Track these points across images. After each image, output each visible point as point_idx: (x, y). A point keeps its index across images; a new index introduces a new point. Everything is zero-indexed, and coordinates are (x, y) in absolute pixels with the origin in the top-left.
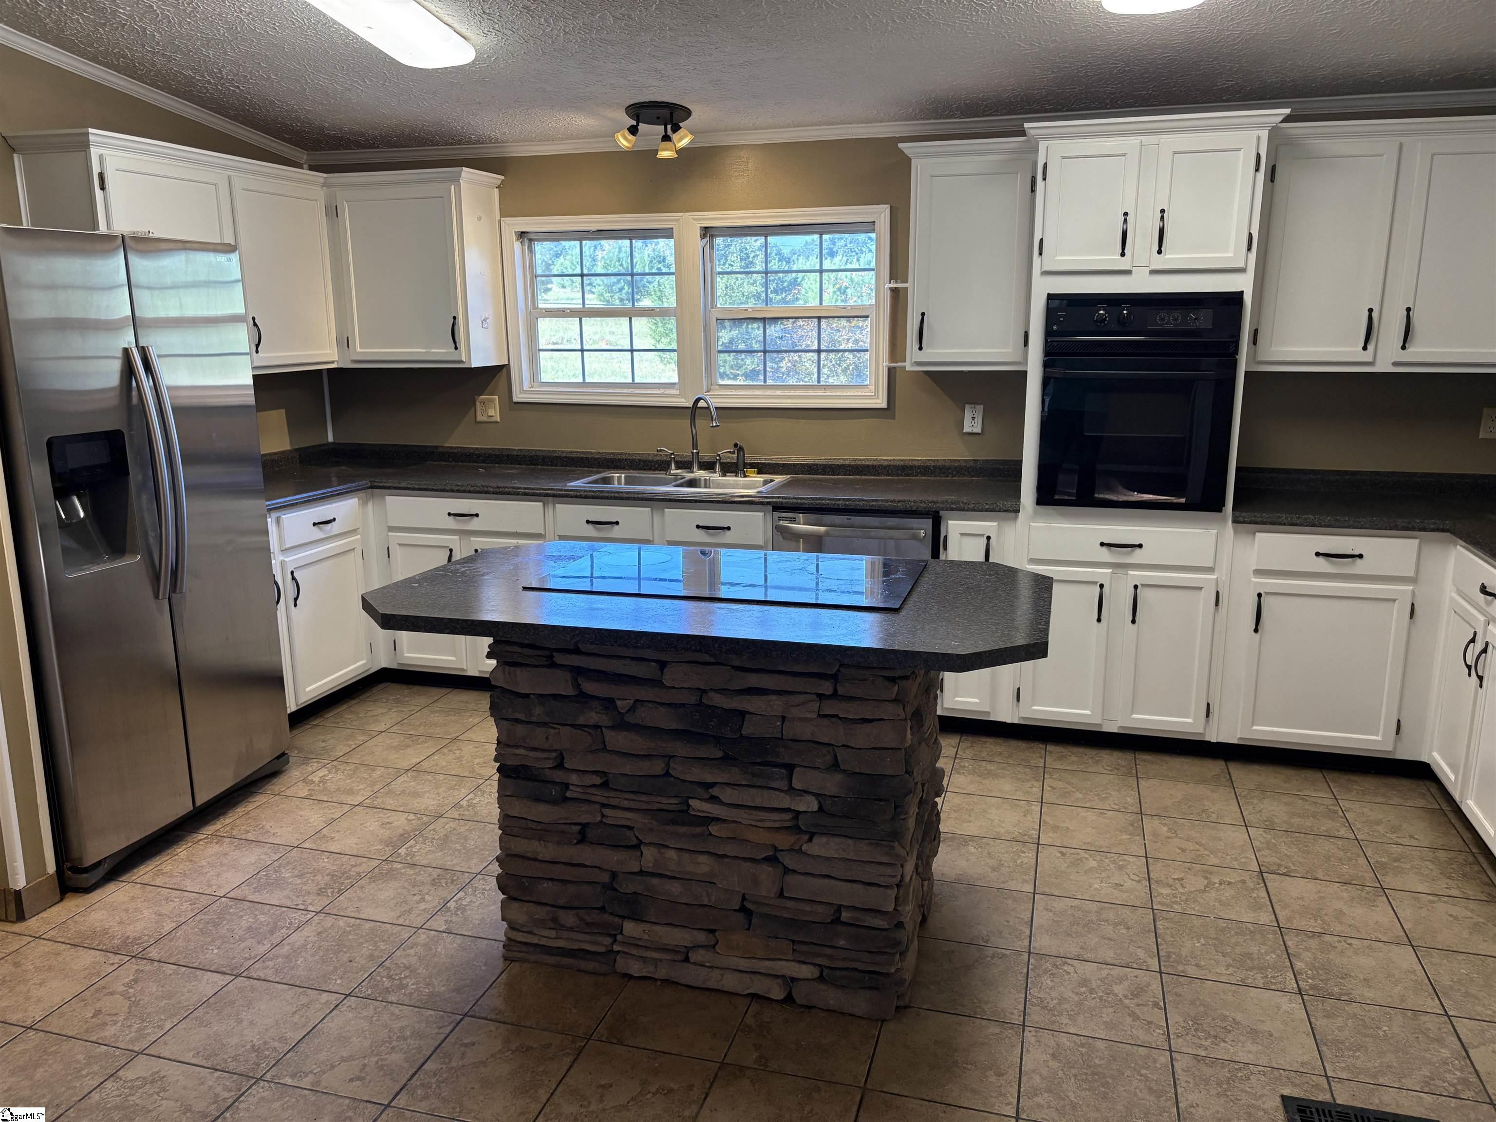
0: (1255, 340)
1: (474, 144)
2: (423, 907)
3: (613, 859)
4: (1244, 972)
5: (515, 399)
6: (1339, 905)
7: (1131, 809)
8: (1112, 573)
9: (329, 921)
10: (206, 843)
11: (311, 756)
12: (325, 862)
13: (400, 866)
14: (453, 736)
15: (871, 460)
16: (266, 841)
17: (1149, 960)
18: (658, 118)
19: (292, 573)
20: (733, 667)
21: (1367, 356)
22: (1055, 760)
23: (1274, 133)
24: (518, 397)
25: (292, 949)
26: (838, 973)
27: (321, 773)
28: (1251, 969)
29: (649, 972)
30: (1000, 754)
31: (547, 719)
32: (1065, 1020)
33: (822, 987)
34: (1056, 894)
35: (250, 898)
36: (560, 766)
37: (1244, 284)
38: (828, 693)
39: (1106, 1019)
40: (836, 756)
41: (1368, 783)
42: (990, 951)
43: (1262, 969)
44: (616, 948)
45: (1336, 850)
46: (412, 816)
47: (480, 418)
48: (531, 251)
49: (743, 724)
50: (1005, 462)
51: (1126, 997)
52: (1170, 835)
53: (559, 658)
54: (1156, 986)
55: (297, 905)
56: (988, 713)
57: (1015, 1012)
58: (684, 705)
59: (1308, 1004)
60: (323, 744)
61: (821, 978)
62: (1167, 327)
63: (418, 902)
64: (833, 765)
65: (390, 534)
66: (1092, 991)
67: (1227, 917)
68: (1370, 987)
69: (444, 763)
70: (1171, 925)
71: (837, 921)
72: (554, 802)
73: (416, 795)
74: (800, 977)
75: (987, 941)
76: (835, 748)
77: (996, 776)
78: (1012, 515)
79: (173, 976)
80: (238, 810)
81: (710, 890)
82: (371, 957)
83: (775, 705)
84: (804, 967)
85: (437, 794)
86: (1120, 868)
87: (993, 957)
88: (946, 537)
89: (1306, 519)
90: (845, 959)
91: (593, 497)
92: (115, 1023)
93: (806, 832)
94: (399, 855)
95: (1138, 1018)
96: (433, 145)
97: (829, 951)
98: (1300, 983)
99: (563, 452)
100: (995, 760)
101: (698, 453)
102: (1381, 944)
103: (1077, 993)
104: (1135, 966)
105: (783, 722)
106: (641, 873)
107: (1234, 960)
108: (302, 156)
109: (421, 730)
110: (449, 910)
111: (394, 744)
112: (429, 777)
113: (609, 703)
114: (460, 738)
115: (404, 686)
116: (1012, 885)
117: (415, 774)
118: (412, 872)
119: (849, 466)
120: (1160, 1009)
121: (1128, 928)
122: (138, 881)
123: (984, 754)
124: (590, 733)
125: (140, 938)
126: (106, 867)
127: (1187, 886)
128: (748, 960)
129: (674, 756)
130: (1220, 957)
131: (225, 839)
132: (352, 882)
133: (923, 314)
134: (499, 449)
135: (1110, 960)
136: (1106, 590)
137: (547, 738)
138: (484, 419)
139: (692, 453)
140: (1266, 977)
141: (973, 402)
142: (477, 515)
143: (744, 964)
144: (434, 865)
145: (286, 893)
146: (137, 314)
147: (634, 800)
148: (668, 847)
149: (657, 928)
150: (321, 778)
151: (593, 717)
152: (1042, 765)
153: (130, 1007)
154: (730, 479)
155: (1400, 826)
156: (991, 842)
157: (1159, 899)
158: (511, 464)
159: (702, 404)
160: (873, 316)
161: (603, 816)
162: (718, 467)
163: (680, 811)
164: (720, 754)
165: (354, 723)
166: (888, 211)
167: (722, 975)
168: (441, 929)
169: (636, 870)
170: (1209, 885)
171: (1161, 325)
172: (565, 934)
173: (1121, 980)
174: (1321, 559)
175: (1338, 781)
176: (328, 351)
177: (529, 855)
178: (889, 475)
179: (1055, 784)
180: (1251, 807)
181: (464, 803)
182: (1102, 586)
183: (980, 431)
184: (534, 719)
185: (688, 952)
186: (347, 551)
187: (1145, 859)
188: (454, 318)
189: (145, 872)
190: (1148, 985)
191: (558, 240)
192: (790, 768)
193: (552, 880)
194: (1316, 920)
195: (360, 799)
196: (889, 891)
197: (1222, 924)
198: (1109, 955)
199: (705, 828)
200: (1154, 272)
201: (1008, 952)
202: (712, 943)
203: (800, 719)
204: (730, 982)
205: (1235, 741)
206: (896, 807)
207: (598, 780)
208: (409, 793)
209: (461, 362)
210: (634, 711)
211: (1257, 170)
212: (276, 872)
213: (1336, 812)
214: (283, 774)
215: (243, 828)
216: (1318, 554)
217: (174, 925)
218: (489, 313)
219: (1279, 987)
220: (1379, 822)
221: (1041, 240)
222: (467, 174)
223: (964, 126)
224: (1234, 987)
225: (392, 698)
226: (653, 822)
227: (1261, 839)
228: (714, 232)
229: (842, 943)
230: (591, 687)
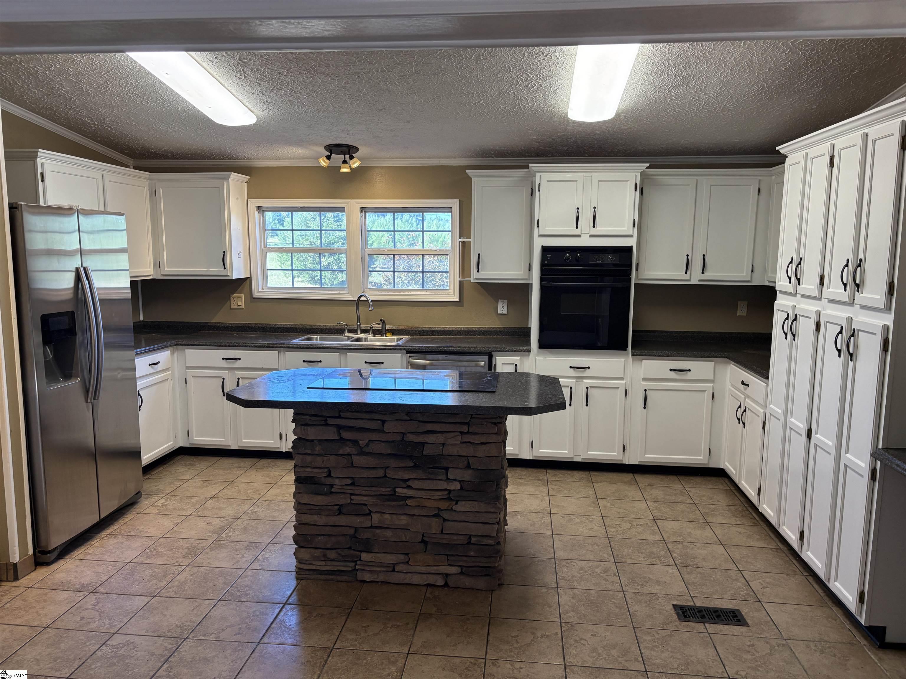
0: (637, 269)
1: (234, 159)
2: (245, 560)
3: (357, 521)
4: (651, 559)
5: (254, 296)
6: (689, 530)
7: (592, 496)
8: (576, 381)
9: (195, 570)
10: (108, 538)
11: (152, 494)
12: (181, 543)
13: (224, 542)
14: (231, 480)
15: (452, 328)
16: (143, 535)
17: (610, 558)
18: (342, 152)
19: (139, 391)
20: (419, 421)
21: (687, 277)
22: (552, 477)
23: (642, 173)
24: (255, 295)
25: (179, 583)
26: (471, 569)
27: (162, 501)
28: (654, 558)
29: (374, 578)
30: (525, 475)
31: (323, 452)
32: (575, 584)
33: (462, 577)
34: (563, 534)
35: (146, 562)
36: (329, 476)
37: (632, 242)
38: (466, 431)
39: (594, 582)
40: (469, 462)
41: (698, 480)
42: (537, 559)
43: (658, 557)
44: (357, 567)
45: (686, 508)
46: (222, 519)
47: (233, 306)
48: (263, 216)
49: (423, 449)
50: (519, 328)
51: (601, 573)
52: (612, 506)
53: (330, 421)
54: (613, 567)
55: (174, 563)
56: (517, 455)
57: (553, 583)
58: (393, 441)
59: (680, 569)
60: (157, 488)
61: (461, 573)
62: (598, 262)
63: (241, 558)
64: (467, 467)
65: (187, 370)
66: (586, 572)
67: (641, 538)
68: (705, 561)
69: (231, 494)
70: (617, 543)
71: (469, 543)
72: (325, 494)
73: (220, 509)
74: (452, 573)
75: (534, 555)
76: (469, 458)
77: (525, 485)
78: (527, 353)
79: (118, 599)
80: (120, 522)
81: (406, 533)
82: (225, 583)
83: (440, 439)
84: (453, 568)
85: (233, 508)
86: (591, 521)
87: (538, 561)
88: (495, 365)
89: (665, 353)
90: (473, 562)
91: (307, 348)
92: (95, 622)
93: (454, 500)
94: (222, 537)
95: (608, 580)
96: (210, 159)
97: (465, 558)
98: (676, 562)
99: (281, 325)
100: (523, 477)
101: (360, 324)
102: (708, 545)
103: (579, 573)
104: (603, 560)
105: (443, 447)
106: (372, 527)
107: (646, 555)
108: (131, 162)
109: (211, 478)
110: (259, 560)
111: (199, 485)
112: (225, 501)
113: (355, 442)
114: (235, 481)
115: (193, 457)
116: (542, 532)
117: (216, 499)
118: (232, 545)
119: (440, 331)
120: (617, 576)
121: (598, 546)
122: (77, 558)
123: (517, 475)
124: (346, 459)
125: (90, 584)
126: (58, 551)
127: (623, 527)
128: (425, 567)
129: (388, 467)
130: (641, 555)
131: (118, 536)
132: (200, 551)
133: (479, 255)
134: (244, 324)
135: (592, 559)
136: (573, 390)
137: (323, 462)
138: (235, 307)
139: (357, 324)
140: (661, 560)
141: (502, 299)
142: (240, 359)
143: (423, 569)
144: (244, 541)
145: (166, 558)
146: (82, 248)
147: (367, 491)
148: (384, 513)
149: (379, 555)
150: (162, 503)
151: (348, 450)
152: (546, 479)
153: (100, 614)
154: (378, 337)
155: (713, 497)
156: (528, 514)
157: (610, 533)
158: (251, 331)
159: (363, 298)
160: (450, 254)
161: (351, 499)
162: (371, 332)
163: (391, 495)
164: (412, 464)
165: (171, 476)
166: (458, 202)
167: (412, 576)
168: (259, 569)
169: (369, 525)
170: (632, 526)
171: (596, 261)
172: (329, 563)
173: (598, 567)
174: (672, 372)
175: (684, 480)
176: (149, 269)
177: (312, 523)
178: (461, 335)
179: (554, 487)
180: (647, 493)
181: (249, 511)
182: (571, 388)
183: (506, 313)
184: (316, 453)
185: (394, 566)
186: (164, 380)
187: (601, 517)
188: (224, 252)
189: (78, 553)
190: (610, 567)
191: (279, 211)
192: (447, 469)
193: (323, 535)
194: (680, 537)
195: (189, 513)
196: (494, 526)
197: (639, 541)
198: (592, 557)
199: (404, 502)
200: (591, 236)
201: (545, 559)
202: (407, 560)
203: (452, 445)
204: (416, 579)
205: (637, 463)
206: (497, 485)
207: (349, 481)
208: (216, 508)
209: (227, 276)
210: (368, 446)
211: (636, 190)
212: (155, 549)
213: (685, 493)
214: (139, 503)
215: (126, 530)
216: (671, 370)
217: (107, 577)
218: (241, 250)
219: (667, 564)
220: (704, 496)
221: (538, 220)
222: (234, 176)
223: (495, 162)
224: (648, 566)
225: (188, 463)
226: (379, 501)
227: (653, 506)
228: (366, 210)
229: (472, 553)
230: (346, 435)
